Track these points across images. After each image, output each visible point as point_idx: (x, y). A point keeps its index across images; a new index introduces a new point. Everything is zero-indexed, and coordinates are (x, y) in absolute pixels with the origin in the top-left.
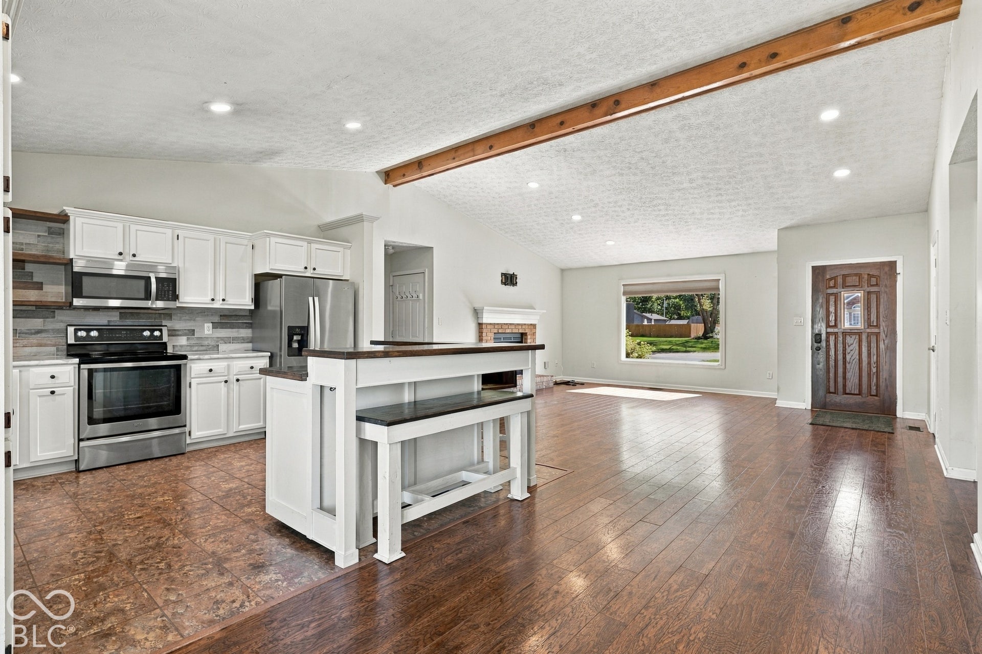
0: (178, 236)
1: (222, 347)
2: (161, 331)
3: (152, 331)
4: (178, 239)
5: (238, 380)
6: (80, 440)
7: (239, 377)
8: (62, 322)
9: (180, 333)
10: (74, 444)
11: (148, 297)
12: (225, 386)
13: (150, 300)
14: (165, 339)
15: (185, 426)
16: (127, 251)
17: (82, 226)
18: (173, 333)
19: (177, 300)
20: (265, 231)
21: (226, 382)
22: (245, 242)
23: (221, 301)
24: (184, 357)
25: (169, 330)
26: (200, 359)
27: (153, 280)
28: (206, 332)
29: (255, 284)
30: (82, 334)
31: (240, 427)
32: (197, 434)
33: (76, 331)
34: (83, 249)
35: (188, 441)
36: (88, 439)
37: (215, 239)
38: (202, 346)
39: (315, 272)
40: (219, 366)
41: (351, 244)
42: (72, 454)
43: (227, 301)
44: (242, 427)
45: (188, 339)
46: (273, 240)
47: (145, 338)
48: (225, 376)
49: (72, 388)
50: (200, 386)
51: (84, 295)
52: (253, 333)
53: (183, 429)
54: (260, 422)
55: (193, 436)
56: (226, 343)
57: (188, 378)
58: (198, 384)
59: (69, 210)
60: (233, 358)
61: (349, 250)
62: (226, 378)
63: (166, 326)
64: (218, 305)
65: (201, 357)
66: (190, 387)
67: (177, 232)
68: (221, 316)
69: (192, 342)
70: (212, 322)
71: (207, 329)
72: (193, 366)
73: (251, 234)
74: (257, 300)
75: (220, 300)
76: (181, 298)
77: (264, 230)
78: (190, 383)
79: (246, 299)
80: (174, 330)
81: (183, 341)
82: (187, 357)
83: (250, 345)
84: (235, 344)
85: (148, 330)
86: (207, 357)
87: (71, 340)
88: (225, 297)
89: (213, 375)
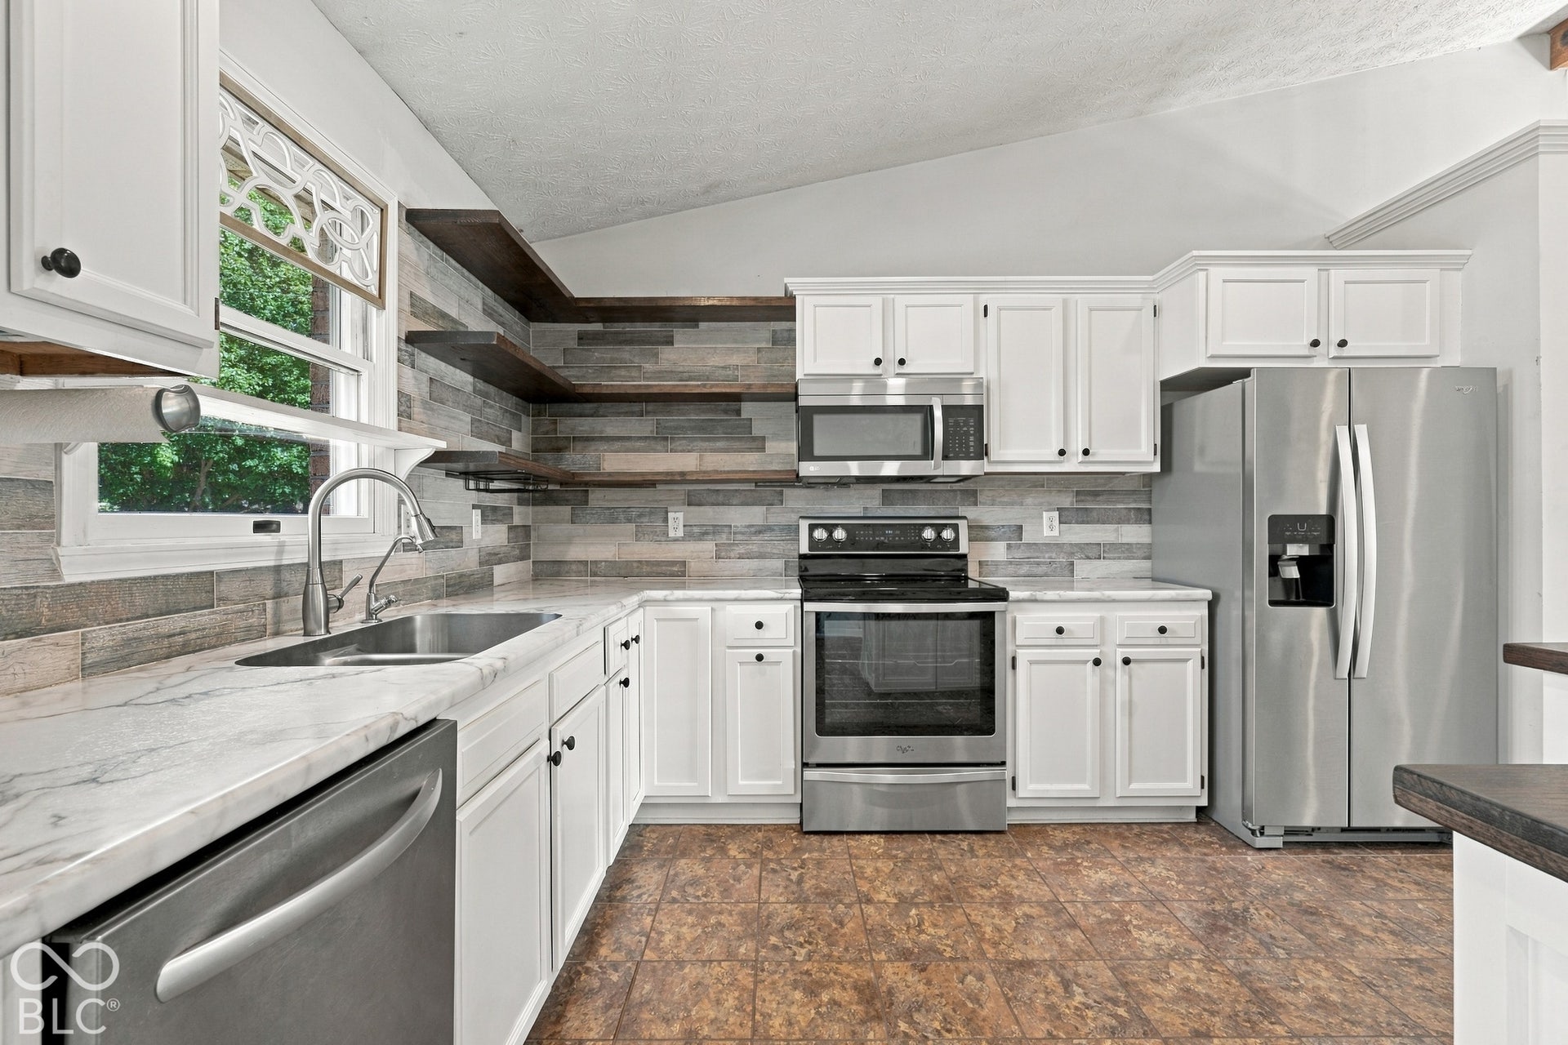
0: (986, 307)
1: (1082, 568)
2: (956, 528)
3: (939, 529)
4: (986, 315)
5: (1126, 661)
6: (805, 765)
7: (1130, 653)
8: (793, 512)
9: (993, 534)
10: (795, 770)
11: (927, 453)
12: (1094, 671)
13: (932, 459)
14: (963, 548)
15: (1003, 763)
16: (890, 354)
17: (815, 312)
18: (979, 532)
19: (985, 458)
20: (1195, 253)
21: (1097, 662)
22: (1135, 299)
23: (1081, 457)
24: (1000, 595)
25: (970, 527)
26: (1035, 601)
27: (938, 414)
28: (1046, 532)
29: (1162, 407)
30: (820, 534)
31: (1133, 786)
32: (1032, 787)
33: (812, 528)
34: (815, 360)
35: (1011, 802)
36: (819, 765)
37: (1065, 303)
38: (1038, 564)
39: (1345, 352)
40: (1079, 619)
41: (1468, 252)
42: (793, 793)
43: (1094, 455)
44: (1137, 787)
45: (1009, 547)
46: (1218, 273)
47: (924, 544)
48: (1095, 646)
49: (791, 651)
50: (1034, 667)
51: (817, 453)
52: (1153, 534)
53: (997, 770)
54: (1184, 779)
55: (1022, 792)
56: (1088, 558)
57: (1010, 648)
58: (1031, 663)
59: (795, 284)
60: (1114, 601)
61: (1460, 273)
62: (1095, 653)
63: (964, 518)
64: (1073, 464)
65: (1039, 595)
66: (1014, 667)
67: (984, 299)
68: (1078, 493)
69: (1018, 554)
70: (1058, 509)
71: (1047, 527)
72: (1019, 617)
73: (1150, 278)
74: (1166, 450)
75: (1077, 455)
76: (995, 453)
77: (1191, 251)
78: (1014, 659)
79: (1139, 447)
80: (982, 527)
81: (997, 551)
82: (1008, 593)
83: (1144, 565)
84: (1111, 562)
85: (931, 525)
86: (1051, 595)
87: (804, 549)
88: (1090, 445)
89: (1067, 642)
